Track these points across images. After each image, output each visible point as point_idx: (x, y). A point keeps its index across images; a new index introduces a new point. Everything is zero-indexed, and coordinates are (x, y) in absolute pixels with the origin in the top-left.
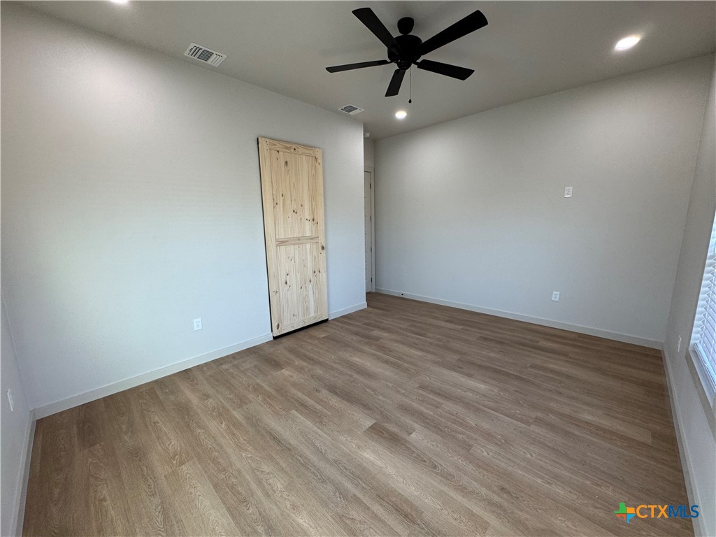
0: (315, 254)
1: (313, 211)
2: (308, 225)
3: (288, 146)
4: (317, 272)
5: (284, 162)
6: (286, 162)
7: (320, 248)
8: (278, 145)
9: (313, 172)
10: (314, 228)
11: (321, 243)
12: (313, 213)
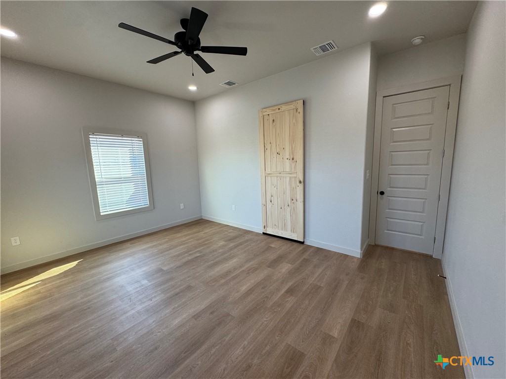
0: (293, 185)
1: (293, 152)
2: (287, 163)
3: (274, 108)
4: (295, 201)
5: (272, 120)
6: (273, 120)
7: (298, 182)
8: (268, 111)
9: (294, 121)
10: (293, 165)
11: (299, 178)
12: (293, 153)
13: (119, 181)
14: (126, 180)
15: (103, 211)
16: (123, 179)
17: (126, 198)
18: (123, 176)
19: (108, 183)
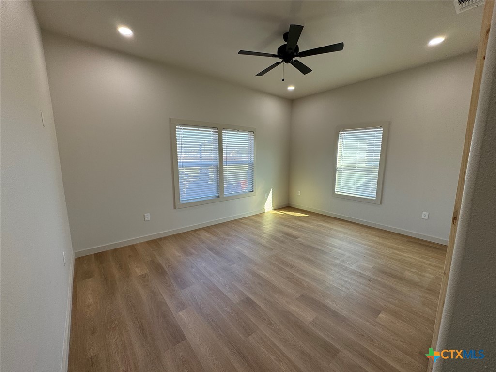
13: (354, 169)
14: (360, 169)
15: (338, 191)
16: (357, 168)
17: (356, 186)
18: (357, 165)
19: (345, 170)
